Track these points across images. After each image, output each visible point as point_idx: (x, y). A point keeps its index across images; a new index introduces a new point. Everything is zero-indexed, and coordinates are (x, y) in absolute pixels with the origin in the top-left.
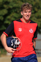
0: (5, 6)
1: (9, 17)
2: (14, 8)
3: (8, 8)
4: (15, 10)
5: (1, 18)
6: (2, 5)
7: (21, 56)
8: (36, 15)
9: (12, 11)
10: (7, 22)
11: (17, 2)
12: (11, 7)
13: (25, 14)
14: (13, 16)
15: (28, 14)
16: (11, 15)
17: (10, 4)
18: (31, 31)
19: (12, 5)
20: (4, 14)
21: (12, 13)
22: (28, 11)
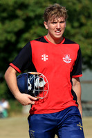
0: (19, 13)
1: (26, 35)
2: (38, 17)
3: (24, 17)
4: (41, 22)
5: (12, 37)
6: (13, 11)
7: (48, 110)
8: (84, 30)
9: (34, 24)
10: (22, 45)
11: (44, 4)
12: (32, 15)
13: (53, 26)
14: (35, 33)
15: (59, 27)
16: (32, 31)
17: (30, 8)
18: (68, 60)
19: (33, 11)
20: (16, 30)
21: (33, 27)
22: (60, 20)
